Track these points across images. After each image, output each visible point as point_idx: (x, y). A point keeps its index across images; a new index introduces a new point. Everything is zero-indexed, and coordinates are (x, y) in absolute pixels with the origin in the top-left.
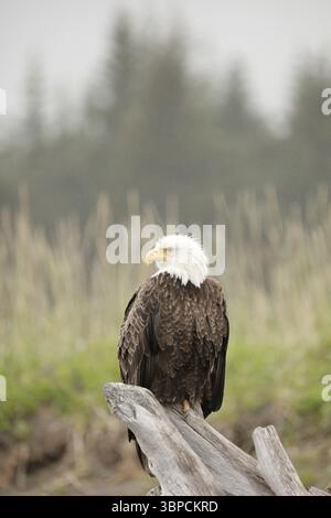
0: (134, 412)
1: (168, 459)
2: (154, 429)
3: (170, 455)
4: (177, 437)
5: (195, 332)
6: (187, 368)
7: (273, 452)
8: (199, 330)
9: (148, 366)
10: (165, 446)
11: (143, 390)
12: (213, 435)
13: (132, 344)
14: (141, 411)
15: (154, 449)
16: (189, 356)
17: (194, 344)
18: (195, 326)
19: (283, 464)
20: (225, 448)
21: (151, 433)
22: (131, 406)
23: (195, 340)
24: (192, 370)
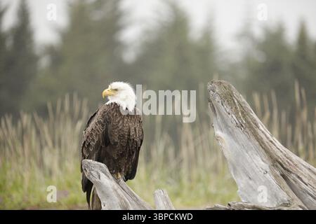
0: (99, 176)
1: (114, 203)
2: (109, 186)
3: (117, 200)
4: (120, 191)
5: (129, 135)
8: (131, 134)
10: (114, 195)
13: (93, 140)
14: (103, 176)
15: (108, 197)
16: (125, 148)
17: (128, 142)
18: (129, 132)
21: (107, 188)
22: (98, 173)
23: (129, 139)
24: (125, 156)
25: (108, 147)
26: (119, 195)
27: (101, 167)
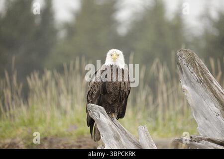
0: (99, 116)
1: (110, 134)
2: (106, 122)
3: (111, 133)
4: (113, 126)
5: (120, 87)
7: (146, 136)
8: (122, 87)
10: (109, 129)
11: (102, 108)
13: (95, 90)
14: (102, 115)
15: (105, 130)
16: (117, 96)
18: (120, 85)
19: (150, 140)
21: (105, 124)
22: (98, 113)
23: (120, 90)
24: (117, 102)
25: (106, 95)
26: (113, 129)
27: (100, 109)
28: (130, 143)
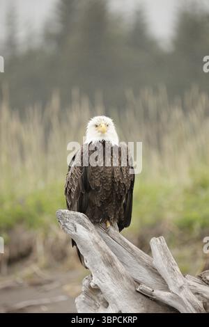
0: (75, 228)
1: (96, 257)
2: (88, 239)
3: (98, 255)
4: (103, 244)
5: (113, 178)
6: (108, 201)
7: (163, 254)
8: (116, 176)
9: (84, 200)
10: (94, 249)
12: (125, 242)
13: (73, 186)
14: (80, 227)
15: (88, 251)
16: (110, 193)
17: (113, 185)
18: (113, 174)
19: (169, 261)
20: (133, 251)
21: (86, 241)
22: (73, 225)
23: (113, 182)
24: (112, 201)
26: (100, 249)
27: (77, 217)
28: (140, 267)
